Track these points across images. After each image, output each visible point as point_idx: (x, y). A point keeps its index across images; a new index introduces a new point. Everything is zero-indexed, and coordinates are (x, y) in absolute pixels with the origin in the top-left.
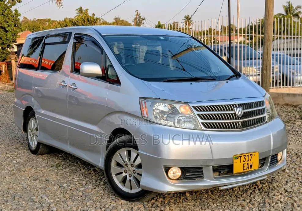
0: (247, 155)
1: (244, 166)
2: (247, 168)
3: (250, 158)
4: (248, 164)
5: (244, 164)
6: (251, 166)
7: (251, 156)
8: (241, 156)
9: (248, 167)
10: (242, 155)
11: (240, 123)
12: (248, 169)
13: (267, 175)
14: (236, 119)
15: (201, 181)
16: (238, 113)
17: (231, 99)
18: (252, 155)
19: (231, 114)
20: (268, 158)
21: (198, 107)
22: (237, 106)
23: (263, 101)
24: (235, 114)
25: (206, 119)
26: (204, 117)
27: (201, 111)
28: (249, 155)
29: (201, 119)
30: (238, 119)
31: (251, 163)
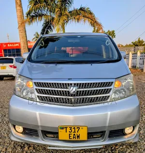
0: (73, 127)
1: (70, 136)
2: (74, 138)
3: (77, 130)
4: (74, 134)
5: (70, 134)
6: (78, 137)
7: (78, 128)
10: (68, 127)
13: (103, 145)
14: (69, 96)
15: (37, 139)
16: (71, 91)
17: (69, 79)
19: (65, 91)
20: (105, 131)
21: (37, 83)
22: (73, 85)
23: (112, 83)
24: (68, 91)
25: (41, 93)
26: (40, 91)
27: (39, 86)
28: (76, 127)
29: (38, 93)
30: (72, 95)
31: (78, 135)
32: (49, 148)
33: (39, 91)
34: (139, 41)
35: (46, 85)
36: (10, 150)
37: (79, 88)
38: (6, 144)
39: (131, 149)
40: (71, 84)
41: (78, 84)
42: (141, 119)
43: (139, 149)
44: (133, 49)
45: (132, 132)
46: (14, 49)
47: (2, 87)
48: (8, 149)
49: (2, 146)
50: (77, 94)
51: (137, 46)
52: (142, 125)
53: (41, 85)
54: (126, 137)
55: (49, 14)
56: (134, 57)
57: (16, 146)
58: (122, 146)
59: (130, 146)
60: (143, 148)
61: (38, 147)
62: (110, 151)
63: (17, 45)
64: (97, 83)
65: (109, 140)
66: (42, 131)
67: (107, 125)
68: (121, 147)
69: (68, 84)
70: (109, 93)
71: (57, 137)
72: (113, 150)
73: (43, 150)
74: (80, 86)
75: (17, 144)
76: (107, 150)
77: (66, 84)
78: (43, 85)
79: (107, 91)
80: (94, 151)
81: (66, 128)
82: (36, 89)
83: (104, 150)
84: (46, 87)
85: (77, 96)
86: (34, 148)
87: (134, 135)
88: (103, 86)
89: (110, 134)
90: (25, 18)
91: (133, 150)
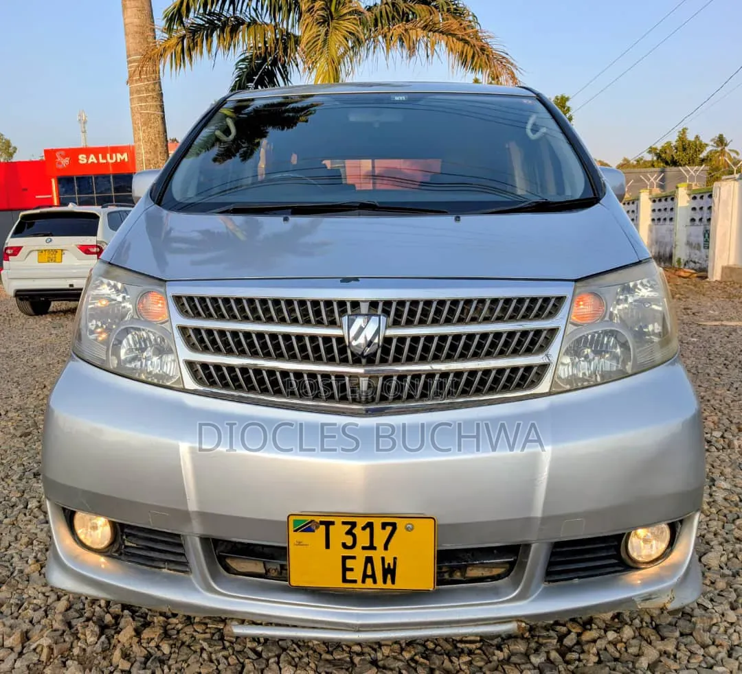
0: (361, 522)
1: (348, 566)
2: (365, 576)
3: (381, 536)
4: (369, 560)
5: (344, 558)
6: (390, 572)
7: (389, 529)
8: (333, 523)
9: (369, 572)
10: (338, 521)
11: (364, 383)
12: (369, 581)
13: (518, 619)
14: (344, 361)
16: (356, 338)
17: (346, 280)
18: (394, 525)
19: (327, 339)
20: (527, 546)
21: (190, 299)
22: (364, 308)
23: (560, 300)
24: (340, 340)
25: (205, 349)
26: (201, 341)
27: (198, 315)
28: (377, 524)
29: (192, 347)
30: (357, 361)
31: (389, 560)
32: (238, 630)
33: (198, 339)
34: (684, 145)
35: (230, 309)
36: (46, 642)
37: (396, 323)
38: (30, 613)
39: (661, 646)
40: (356, 304)
41: (388, 303)
42: (706, 499)
43: (704, 646)
44: (654, 179)
45: (664, 555)
46: (106, 177)
47: (38, 343)
48: (35, 634)
49: (9, 622)
50: (386, 351)
51: (675, 163)
52: (715, 525)
53: (206, 308)
54: (635, 577)
55: (267, 20)
56: (663, 215)
57: (78, 624)
58: (618, 631)
59: (657, 628)
60: (722, 639)
61: (189, 630)
62: (554, 655)
63: (119, 157)
64: (482, 301)
65: (546, 594)
66: (205, 540)
67: (538, 512)
68: (611, 635)
69: (342, 304)
70: (542, 349)
71: (283, 574)
72: (570, 649)
73: (210, 641)
74: (399, 314)
75: (81, 613)
76: (537, 651)
77: (328, 303)
78: (218, 309)
79: (533, 342)
80: (470, 653)
81: (328, 524)
82: (183, 330)
83: (521, 647)
84: (234, 317)
85: (384, 361)
86: (166, 635)
87: (676, 567)
88: (512, 318)
89: (551, 563)
90: (161, 36)
91: (671, 648)
